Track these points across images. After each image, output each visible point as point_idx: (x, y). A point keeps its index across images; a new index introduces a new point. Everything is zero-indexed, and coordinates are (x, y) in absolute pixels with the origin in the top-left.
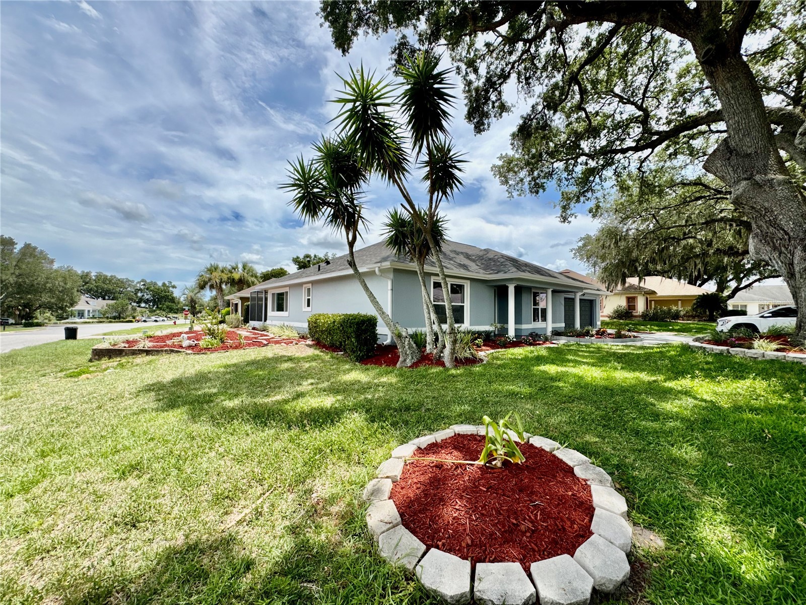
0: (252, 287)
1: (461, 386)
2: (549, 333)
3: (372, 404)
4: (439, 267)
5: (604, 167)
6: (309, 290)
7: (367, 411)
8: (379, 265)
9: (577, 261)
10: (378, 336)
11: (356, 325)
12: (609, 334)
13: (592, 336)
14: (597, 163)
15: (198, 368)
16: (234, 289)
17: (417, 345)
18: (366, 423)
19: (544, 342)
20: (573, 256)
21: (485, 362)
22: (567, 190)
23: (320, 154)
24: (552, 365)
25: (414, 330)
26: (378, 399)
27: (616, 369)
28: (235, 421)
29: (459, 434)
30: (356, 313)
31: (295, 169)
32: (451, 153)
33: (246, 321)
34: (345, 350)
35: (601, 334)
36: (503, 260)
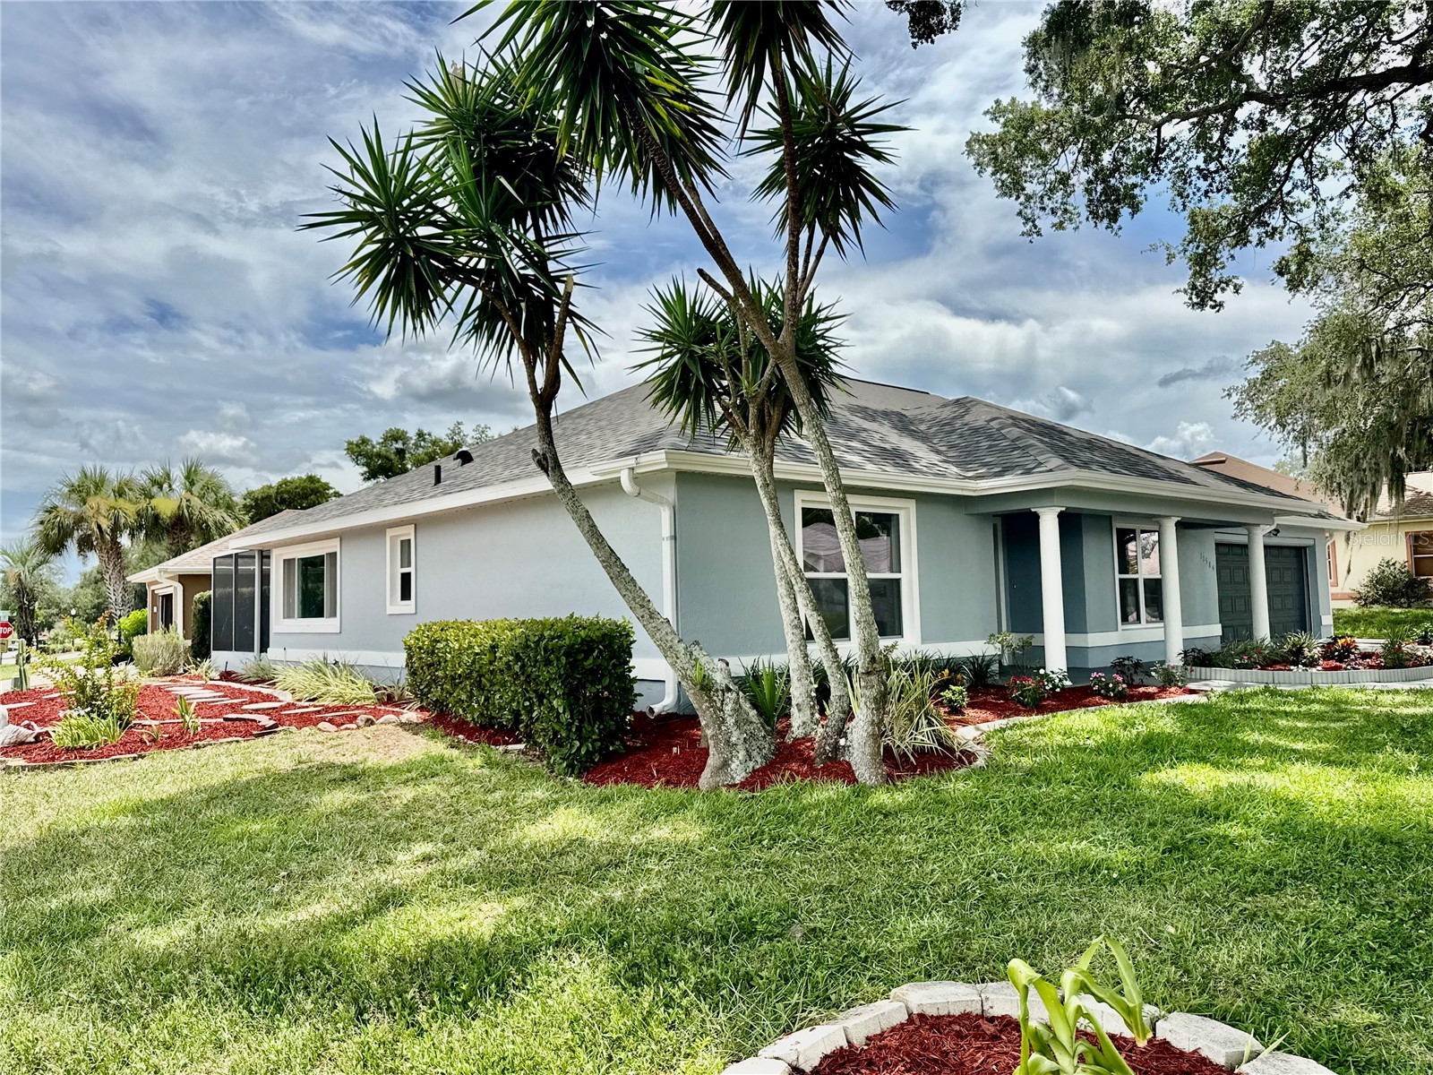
0: (218, 541)
1: (909, 848)
2: (1175, 659)
3: (628, 920)
4: (826, 465)
5: (1316, 133)
6: (406, 545)
7: (615, 946)
8: (631, 461)
9: (1248, 425)
10: (637, 688)
11: (567, 654)
12: (1365, 656)
13: (1312, 663)
14: (1295, 121)
15: (46, 815)
16: (161, 549)
17: (760, 714)
18: (614, 991)
19: (1163, 689)
20: (1233, 410)
21: (980, 762)
22: (1205, 205)
23: (433, 116)
24: (1197, 766)
25: (748, 661)
26: (646, 900)
27: (1402, 771)
28: (177, 1001)
29: (922, 1016)
30: (564, 616)
31: (355, 166)
32: (849, 106)
33: (201, 651)
34: (530, 737)
35: (1339, 655)
36: (1016, 432)
